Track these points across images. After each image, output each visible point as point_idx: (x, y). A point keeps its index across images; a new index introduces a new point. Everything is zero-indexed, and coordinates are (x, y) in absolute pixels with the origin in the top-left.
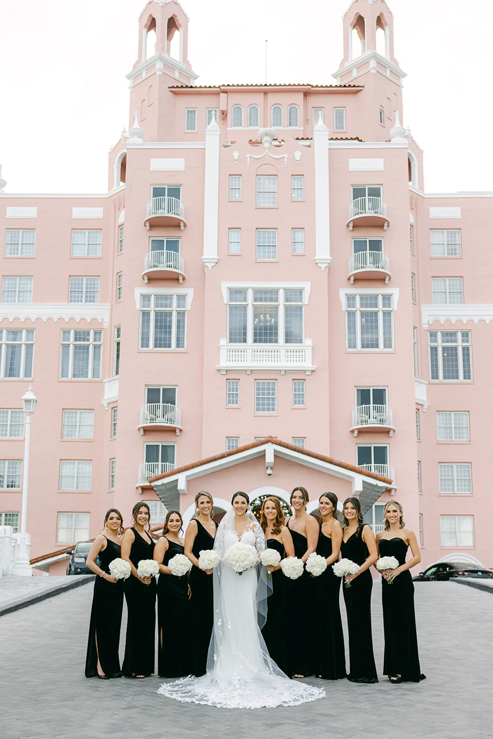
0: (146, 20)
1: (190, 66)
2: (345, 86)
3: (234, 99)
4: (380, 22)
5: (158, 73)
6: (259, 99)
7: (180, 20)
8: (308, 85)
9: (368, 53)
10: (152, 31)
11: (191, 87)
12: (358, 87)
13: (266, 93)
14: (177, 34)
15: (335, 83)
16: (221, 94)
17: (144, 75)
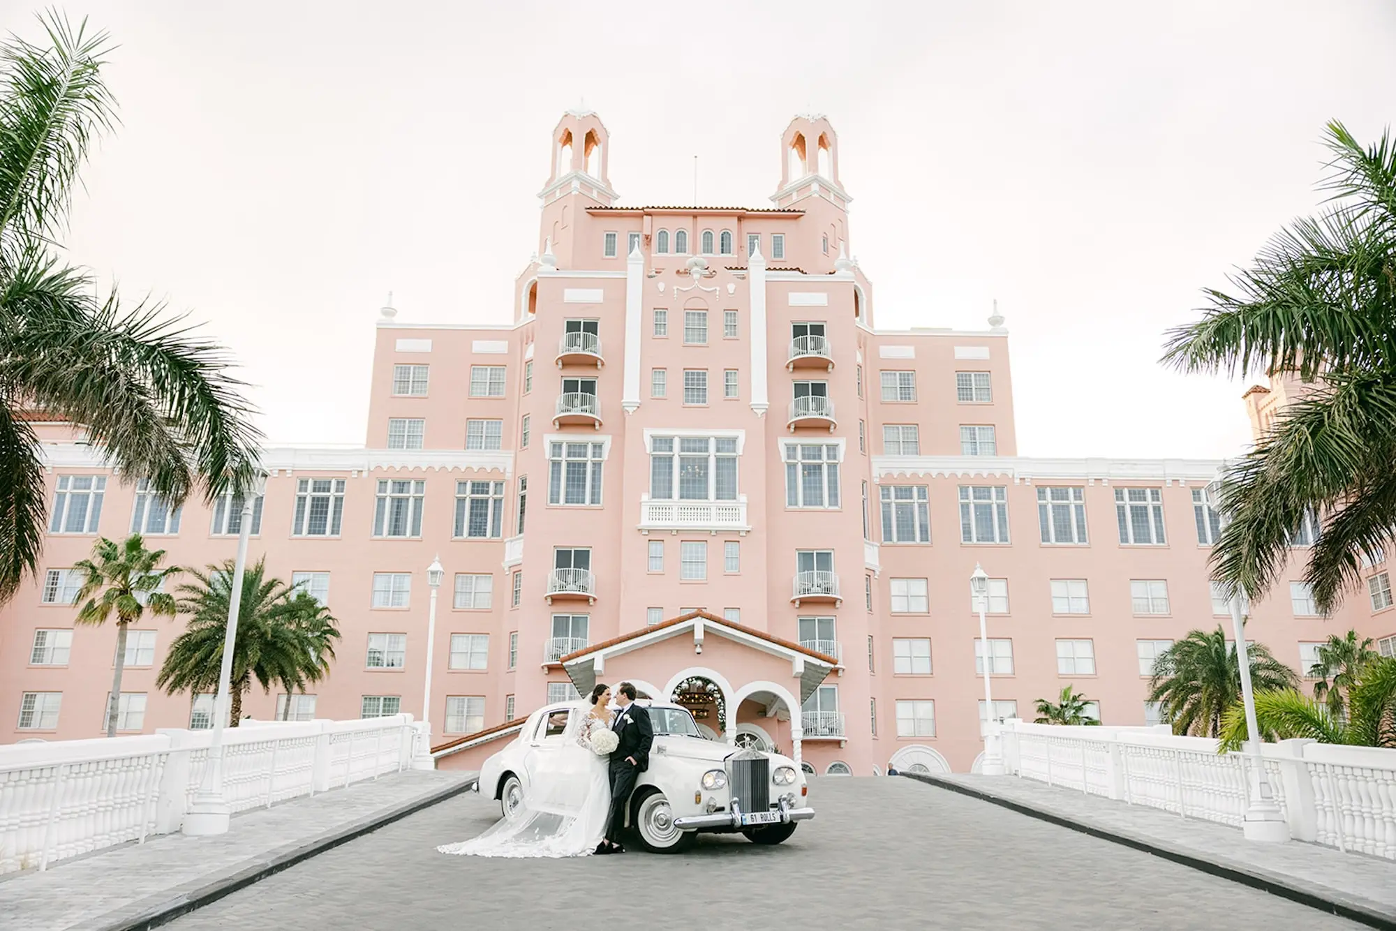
0: (561, 134)
1: (609, 185)
2: (784, 211)
3: (660, 223)
4: (822, 141)
5: (573, 193)
6: (686, 224)
7: (599, 135)
8: (742, 209)
9: (810, 175)
10: (568, 146)
11: (611, 208)
12: (799, 211)
13: (695, 216)
14: (595, 150)
15: (772, 206)
16: (645, 217)
17: (558, 195)
